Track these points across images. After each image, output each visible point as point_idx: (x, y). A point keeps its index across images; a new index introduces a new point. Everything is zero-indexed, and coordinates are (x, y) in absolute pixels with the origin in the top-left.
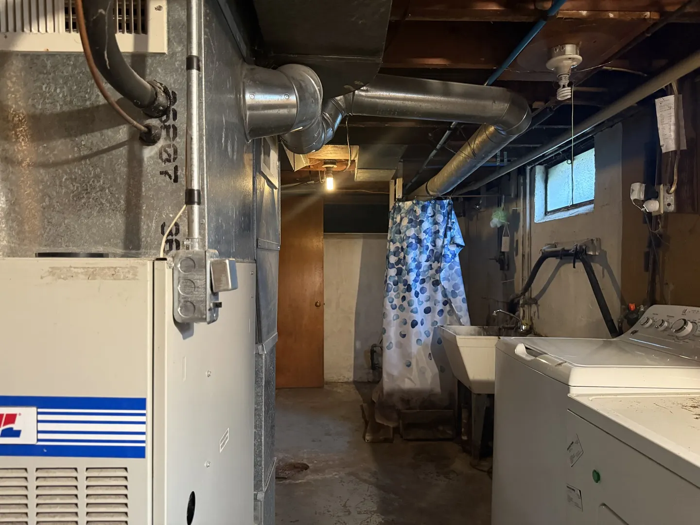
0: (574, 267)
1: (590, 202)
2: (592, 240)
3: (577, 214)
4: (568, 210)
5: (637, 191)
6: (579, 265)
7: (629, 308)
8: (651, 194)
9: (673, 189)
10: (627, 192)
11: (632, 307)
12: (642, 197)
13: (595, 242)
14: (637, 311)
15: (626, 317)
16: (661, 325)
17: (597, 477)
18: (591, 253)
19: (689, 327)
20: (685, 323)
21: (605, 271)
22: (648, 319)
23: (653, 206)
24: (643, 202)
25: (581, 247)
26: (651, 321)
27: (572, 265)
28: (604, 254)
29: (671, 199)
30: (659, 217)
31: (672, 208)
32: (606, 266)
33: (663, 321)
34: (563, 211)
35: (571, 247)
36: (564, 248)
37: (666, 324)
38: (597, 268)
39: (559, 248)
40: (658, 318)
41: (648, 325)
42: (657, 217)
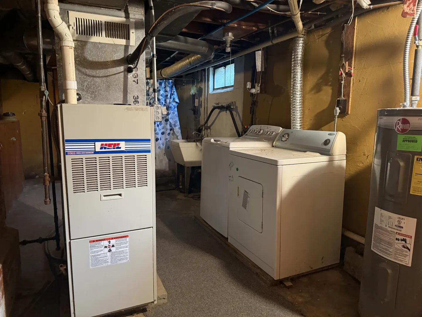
0: (226, 113)
1: (232, 86)
2: (233, 102)
3: (227, 91)
4: (223, 89)
5: (249, 85)
6: (228, 112)
7: (245, 127)
8: (253, 87)
9: (259, 85)
10: (245, 85)
11: (246, 127)
12: (250, 87)
13: (234, 103)
14: (247, 127)
15: (243, 131)
16: (254, 131)
17: (237, 169)
18: (232, 107)
19: (262, 131)
20: (261, 130)
21: (237, 114)
22: (251, 130)
23: (253, 91)
24: (251, 89)
25: (229, 104)
26: (251, 131)
27: (225, 112)
28: (237, 107)
29: (259, 88)
30: (255, 94)
31: (259, 92)
32: (237, 112)
33: (255, 130)
34: (221, 89)
35: (225, 105)
36: (222, 105)
37: (256, 131)
38: (234, 113)
39: (220, 105)
40: (253, 129)
41: (250, 132)
42: (254, 94)
